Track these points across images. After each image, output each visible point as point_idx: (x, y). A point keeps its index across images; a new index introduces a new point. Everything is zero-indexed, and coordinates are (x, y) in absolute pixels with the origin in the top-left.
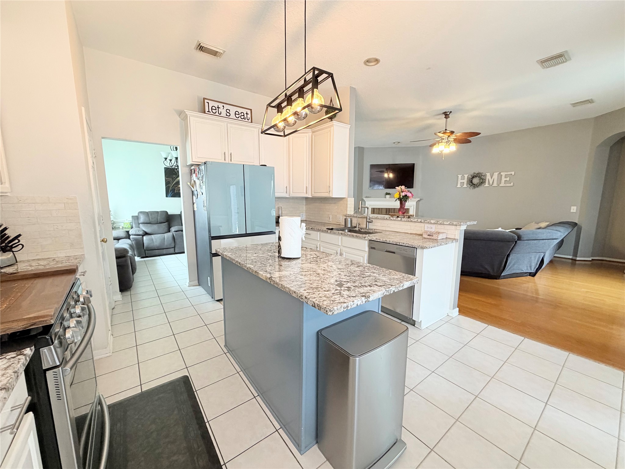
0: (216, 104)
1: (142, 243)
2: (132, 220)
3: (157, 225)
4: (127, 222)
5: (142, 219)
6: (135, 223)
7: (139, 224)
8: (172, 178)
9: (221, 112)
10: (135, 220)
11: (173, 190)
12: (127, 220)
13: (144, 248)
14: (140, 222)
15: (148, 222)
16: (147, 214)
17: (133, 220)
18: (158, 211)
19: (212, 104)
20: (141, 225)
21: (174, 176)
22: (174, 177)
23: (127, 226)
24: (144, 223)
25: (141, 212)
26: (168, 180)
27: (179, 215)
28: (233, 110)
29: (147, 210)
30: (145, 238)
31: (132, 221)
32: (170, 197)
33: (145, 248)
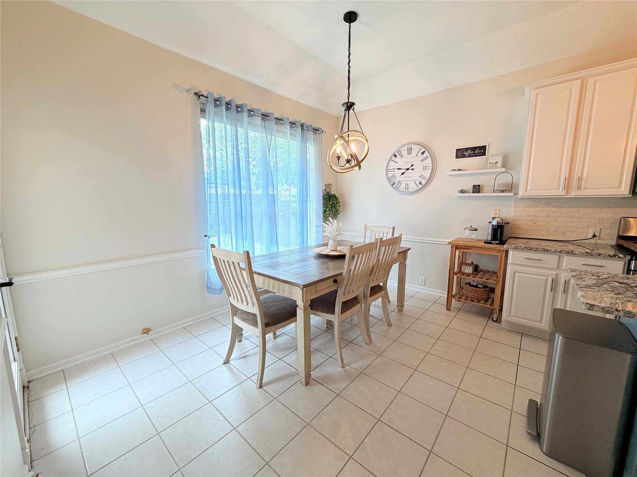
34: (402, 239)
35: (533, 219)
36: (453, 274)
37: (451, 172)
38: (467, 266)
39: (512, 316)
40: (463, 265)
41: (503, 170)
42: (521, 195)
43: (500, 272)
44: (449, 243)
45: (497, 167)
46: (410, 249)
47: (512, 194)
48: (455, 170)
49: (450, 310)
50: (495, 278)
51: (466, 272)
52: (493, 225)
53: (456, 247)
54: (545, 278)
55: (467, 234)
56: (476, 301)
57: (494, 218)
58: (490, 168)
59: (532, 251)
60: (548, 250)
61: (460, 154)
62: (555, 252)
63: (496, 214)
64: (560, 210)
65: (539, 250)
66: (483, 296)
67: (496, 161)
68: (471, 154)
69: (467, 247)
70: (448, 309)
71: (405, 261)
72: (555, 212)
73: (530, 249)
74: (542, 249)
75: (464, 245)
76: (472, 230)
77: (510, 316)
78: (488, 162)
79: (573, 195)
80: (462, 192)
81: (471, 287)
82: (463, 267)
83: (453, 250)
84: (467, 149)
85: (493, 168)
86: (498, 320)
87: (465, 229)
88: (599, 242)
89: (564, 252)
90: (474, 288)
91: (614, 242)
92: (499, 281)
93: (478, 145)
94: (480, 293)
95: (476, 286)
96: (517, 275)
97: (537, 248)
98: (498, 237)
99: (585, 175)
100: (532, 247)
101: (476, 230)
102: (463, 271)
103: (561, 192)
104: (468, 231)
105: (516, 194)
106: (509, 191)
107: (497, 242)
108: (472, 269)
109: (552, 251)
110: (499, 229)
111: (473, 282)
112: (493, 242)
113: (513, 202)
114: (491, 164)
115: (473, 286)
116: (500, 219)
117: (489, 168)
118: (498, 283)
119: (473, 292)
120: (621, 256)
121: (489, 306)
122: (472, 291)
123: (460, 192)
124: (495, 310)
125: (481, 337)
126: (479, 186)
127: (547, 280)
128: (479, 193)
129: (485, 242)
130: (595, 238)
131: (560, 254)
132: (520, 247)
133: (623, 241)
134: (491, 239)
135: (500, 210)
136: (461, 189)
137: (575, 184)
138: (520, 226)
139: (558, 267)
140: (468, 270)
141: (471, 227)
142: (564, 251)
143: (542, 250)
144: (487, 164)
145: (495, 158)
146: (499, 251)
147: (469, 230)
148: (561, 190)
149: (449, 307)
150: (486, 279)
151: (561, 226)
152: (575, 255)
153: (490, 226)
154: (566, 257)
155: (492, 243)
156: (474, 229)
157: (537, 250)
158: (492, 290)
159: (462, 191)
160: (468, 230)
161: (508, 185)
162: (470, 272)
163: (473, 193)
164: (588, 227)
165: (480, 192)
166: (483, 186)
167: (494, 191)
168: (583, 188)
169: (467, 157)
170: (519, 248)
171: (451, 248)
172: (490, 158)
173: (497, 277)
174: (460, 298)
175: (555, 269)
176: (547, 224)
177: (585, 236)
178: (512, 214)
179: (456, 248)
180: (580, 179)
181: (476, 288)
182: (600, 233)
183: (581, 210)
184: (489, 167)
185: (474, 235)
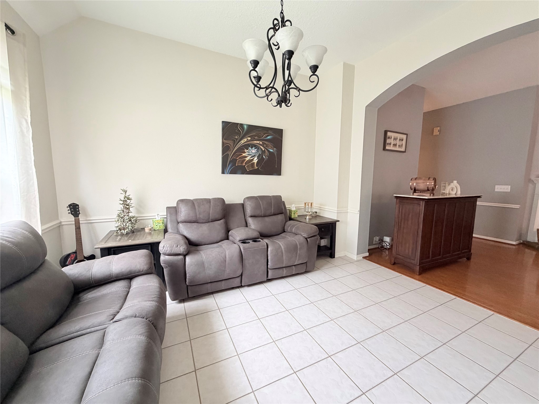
1: (183, 271)
2: (166, 214)
3: (207, 224)
4: (158, 219)
5: (184, 213)
6: (171, 221)
7: (178, 223)
8: (232, 140)
10: (171, 214)
11: (234, 161)
12: (158, 215)
13: (186, 281)
14: (179, 220)
15: (194, 219)
16: (191, 203)
17: (169, 215)
18: (210, 199)
20: (181, 225)
21: (237, 137)
22: (237, 139)
23: (158, 226)
24: (185, 222)
25: (182, 201)
26: (228, 143)
27: (240, 204)
29: (191, 197)
30: (188, 259)
31: (166, 217)
32: (228, 174)
33: (189, 282)
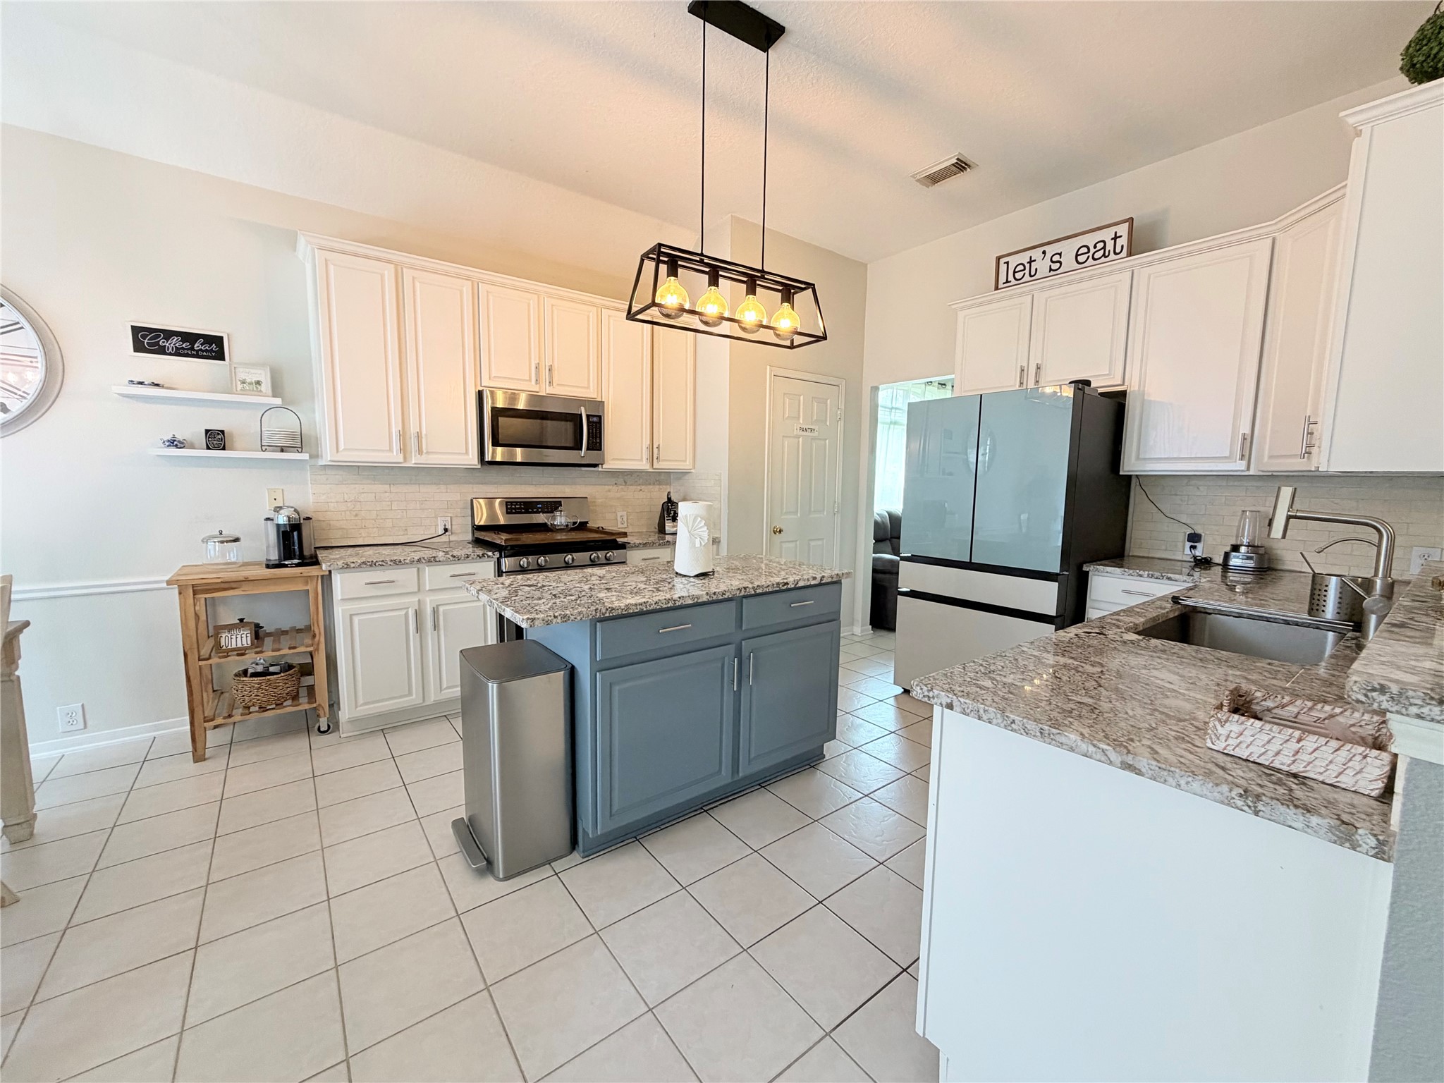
0: (1024, 258)
9: (1036, 269)
19: (1014, 261)
28: (1068, 249)
34: (13, 597)
35: (353, 506)
36: (199, 660)
37: (127, 386)
38: (235, 632)
39: (361, 706)
40: (223, 631)
41: (278, 401)
42: (329, 459)
43: (318, 625)
44: (169, 583)
45: (260, 394)
46: (27, 624)
47: (305, 456)
48: (141, 383)
49: (205, 760)
50: (308, 641)
51: (234, 646)
52: (278, 526)
53: (194, 591)
54: (403, 612)
55: (214, 554)
56: (274, 706)
57: (278, 509)
58: (244, 392)
59: (377, 568)
60: (400, 562)
61: (146, 341)
62: (412, 562)
63: (275, 499)
64: (393, 489)
65: (387, 563)
66: (289, 689)
67: (258, 379)
68: (183, 348)
69: (226, 586)
70: (199, 756)
71: (13, 666)
72: (386, 492)
73: (372, 564)
74: (392, 561)
75: (219, 581)
76: (227, 542)
77: (356, 707)
78: (238, 379)
79: (413, 462)
80: (176, 445)
81: (256, 679)
82: (224, 636)
83: (185, 599)
84: (169, 334)
85: (253, 393)
86: (331, 726)
87: (205, 541)
88: (453, 538)
89: (424, 561)
90: (264, 678)
91: (469, 537)
92: (318, 644)
93: (198, 329)
94: (280, 684)
95: (266, 673)
96: (356, 620)
97: (383, 561)
98: (294, 549)
99: (424, 432)
100: (375, 561)
101: (237, 540)
102: (224, 647)
103: (395, 457)
104: (215, 546)
105: (315, 456)
106: (300, 449)
107: (296, 561)
108: (249, 635)
109: (407, 561)
110: (295, 533)
111: (254, 665)
112: (286, 563)
113: (309, 474)
114: (244, 383)
115: (255, 675)
116: (293, 509)
117: (241, 392)
118: (317, 649)
119: (263, 689)
120: (490, 554)
121: (307, 707)
122: (259, 688)
123: (167, 444)
124: (321, 709)
125: (314, 777)
126: (223, 432)
127: (406, 615)
128: (224, 449)
129: (268, 566)
130: (447, 533)
131: (420, 566)
132: (353, 562)
133: (483, 533)
134: (280, 556)
135: (283, 490)
136: (170, 437)
137: (413, 444)
138: (332, 523)
139: (419, 590)
140: (239, 640)
141: (221, 534)
142: (424, 558)
143: (392, 563)
144: (234, 382)
145: (252, 371)
146: (307, 579)
147: (218, 542)
148: (395, 453)
149: (200, 752)
150: (290, 648)
151: (399, 517)
152: (440, 563)
153: (269, 529)
154: (427, 568)
155: (286, 566)
156: (231, 539)
157: (382, 564)
158: (307, 670)
159: (173, 443)
160: (215, 542)
161: (291, 435)
162: (244, 643)
163: (208, 448)
164: (436, 517)
165: (226, 448)
166: (231, 435)
167: (263, 448)
168: (425, 451)
169: (170, 354)
170: (352, 565)
171: (180, 593)
172: (241, 370)
173: (314, 636)
174: (230, 716)
175: (415, 593)
176: (377, 515)
177: (434, 532)
178: (311, 499)
179: (195, 593)
180: (419, 436)
181: (268, 677)
182: (451, 525)
183: (424, 489)
184: (241, 390)
185: (233, 554)
